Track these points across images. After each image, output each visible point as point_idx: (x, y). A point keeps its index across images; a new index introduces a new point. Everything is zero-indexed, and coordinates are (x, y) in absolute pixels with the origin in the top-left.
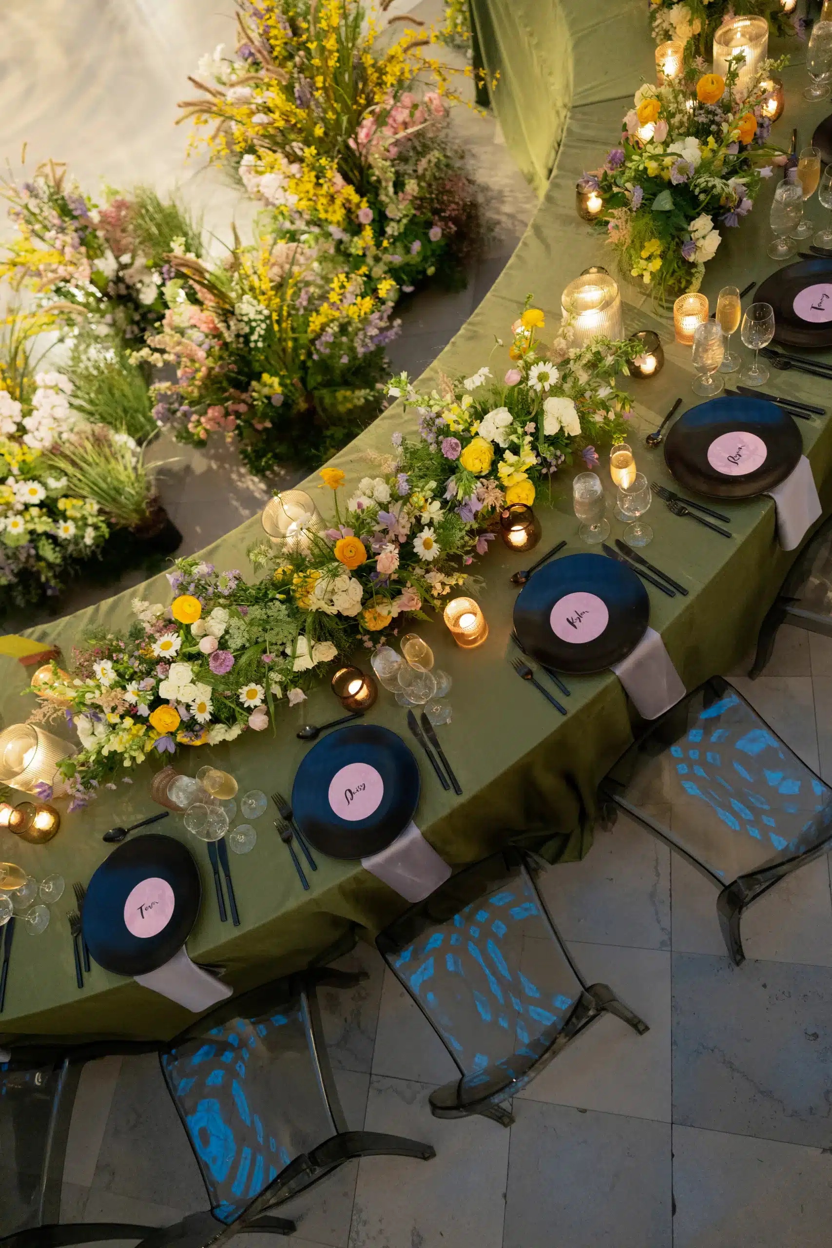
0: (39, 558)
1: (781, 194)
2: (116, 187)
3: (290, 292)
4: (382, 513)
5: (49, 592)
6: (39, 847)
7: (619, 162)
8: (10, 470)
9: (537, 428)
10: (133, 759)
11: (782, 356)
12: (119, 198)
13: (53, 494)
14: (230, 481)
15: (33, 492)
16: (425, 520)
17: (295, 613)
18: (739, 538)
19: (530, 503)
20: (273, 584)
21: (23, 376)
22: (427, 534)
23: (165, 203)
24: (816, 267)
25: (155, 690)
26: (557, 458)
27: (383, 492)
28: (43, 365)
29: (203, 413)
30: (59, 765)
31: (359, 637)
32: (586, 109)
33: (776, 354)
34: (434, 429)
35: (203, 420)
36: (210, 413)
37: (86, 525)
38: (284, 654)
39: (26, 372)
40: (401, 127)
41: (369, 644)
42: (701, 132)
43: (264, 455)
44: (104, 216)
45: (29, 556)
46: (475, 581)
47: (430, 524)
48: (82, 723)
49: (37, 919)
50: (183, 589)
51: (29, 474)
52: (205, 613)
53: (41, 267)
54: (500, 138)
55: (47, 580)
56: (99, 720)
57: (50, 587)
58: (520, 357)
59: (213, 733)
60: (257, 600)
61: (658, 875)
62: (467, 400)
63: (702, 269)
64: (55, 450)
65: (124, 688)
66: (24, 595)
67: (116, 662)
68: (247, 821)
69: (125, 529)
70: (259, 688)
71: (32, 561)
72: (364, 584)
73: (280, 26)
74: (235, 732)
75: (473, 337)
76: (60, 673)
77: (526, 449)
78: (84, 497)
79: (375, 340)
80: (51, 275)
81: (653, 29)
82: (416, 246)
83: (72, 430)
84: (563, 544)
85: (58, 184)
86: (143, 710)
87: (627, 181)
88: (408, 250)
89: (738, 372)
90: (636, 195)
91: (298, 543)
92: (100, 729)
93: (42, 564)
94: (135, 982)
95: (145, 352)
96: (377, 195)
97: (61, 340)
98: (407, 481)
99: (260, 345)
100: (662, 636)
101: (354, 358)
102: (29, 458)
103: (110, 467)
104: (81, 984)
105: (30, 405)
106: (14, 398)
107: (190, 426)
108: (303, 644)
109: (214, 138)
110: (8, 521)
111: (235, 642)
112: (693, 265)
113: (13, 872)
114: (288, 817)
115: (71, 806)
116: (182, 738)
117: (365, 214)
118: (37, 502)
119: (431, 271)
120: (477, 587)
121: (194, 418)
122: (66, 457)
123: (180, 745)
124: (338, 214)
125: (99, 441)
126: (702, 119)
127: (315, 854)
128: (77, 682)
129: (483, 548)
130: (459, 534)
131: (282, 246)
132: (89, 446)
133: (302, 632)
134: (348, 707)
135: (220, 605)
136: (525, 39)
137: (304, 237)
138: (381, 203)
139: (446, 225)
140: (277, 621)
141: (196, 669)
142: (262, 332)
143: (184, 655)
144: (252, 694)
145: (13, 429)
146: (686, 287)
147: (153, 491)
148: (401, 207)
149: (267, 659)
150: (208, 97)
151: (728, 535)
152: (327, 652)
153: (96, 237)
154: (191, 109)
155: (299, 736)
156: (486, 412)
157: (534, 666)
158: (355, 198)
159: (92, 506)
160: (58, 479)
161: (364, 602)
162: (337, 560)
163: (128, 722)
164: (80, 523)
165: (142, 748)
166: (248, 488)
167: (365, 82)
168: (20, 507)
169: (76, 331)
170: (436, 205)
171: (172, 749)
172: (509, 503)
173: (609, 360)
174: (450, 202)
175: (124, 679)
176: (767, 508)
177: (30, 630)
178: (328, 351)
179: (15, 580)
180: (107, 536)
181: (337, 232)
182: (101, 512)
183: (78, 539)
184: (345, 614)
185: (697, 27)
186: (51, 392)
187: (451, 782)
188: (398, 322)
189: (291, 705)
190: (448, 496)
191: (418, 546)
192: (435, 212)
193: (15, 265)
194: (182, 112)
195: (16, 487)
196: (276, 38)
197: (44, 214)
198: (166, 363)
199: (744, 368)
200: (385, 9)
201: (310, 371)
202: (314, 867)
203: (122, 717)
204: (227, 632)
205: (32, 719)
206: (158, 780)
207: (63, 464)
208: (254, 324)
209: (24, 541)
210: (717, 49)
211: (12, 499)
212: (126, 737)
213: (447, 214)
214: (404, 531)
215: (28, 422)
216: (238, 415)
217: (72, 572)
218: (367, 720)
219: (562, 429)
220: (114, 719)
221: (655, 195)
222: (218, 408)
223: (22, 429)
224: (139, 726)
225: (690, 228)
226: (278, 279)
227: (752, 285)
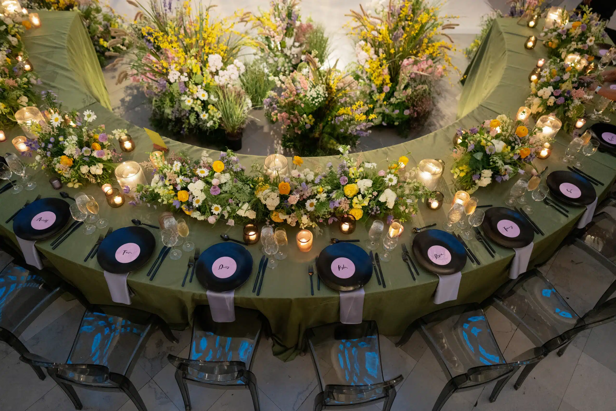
0: (188, 118)
1: (519, 182)
2: (313, 19)
3: (340, 94)
4: (304, 183)
5: (182, 132)
6: (109, 207)
7: (473, 132)
8: (202, 83)
9: (377, 195)
10: (163, 201)
11: (481, 236)
12: (311, 23)
13: (209, 101)
14: (273, 142)
15: (204, 95)
16: (317, 197)
17: (252, 194)
18: (417, 283)
19: (357, 219)
20: (252, 180)
21: (232, 56)
22: (314, 201)
23: (325, 36)
24: (516, 216)
25: (188, 184)
26: (377, 210)
27: (311, 177)
28: (242, 58)
29: (281, 112)
30: (138, 185)
31: (266, 219)
32: (484, 108)
33: (479, 233)
34: (342, 170)
35: (279, 114)
36: (283, 114)
37: (212, 119)
38: (237, 205)
39: (234, 56)
40: (421, 70)
41: (267, 223)
42: (508, 142)
43: (291, 142)
44: (301, 27)
45: (185, 115)
46: (320, 231)
47: (318, 200)
48: (156, 177)
49: (89, 229)
50: (222, 159)
51: (207, 89)
52: (224, 172)
53: (266, 27)
54: (458, 98)
55: (184, 128)
56: (163, 180)
57: (184, 131)
58: (389, 169)
59: (195, 213)
60: (242, 181)
61: (307, 389)
62: (361, 169)
63: (477, 188)
64: (222, 88)
65: (178, 176)
66: (173, 126)
67: (183, 166)
68: (182, 250)
69: (224, 130)
70: (220, 209)
71: (185, 117)
72: (281, 202)
73: (409, 8)
74: (201, 218)
75: (386, 153)
76: (163, 157)
77: (367, 199)
78: (218, 110)
79: (358, 132)
80: (267, 32)
81: (527, 100)
82: (397, 112)
83: (233, 86)
84: (358, 241)
85: (294, 5)
86: (179, 188)
87: (472, 140)
88: (393, 111)
89: (462, 230)
90: (471, 147)
91: (271, 173)
92: (161, 184)
93: (187, 121)
94: (103, 273)
95: (277, 78)
96: (396, 85)
97: (255, 54)
98: (321, 179)
99: (317, 104)
100: (365, 295)
101: (346, 132)
102: (212, 84)
103: (235, 106)
104: (85, 260)
105: (226, 67)
106: (222, 62)
107: (273, 113)
108: (246, 206)
109: (354, 28)
110: (188, 98)
111: (225, 188)
112: (475, 184)
113: (96, 206)
114: (196, 259)
115: (131, 202)
116: (184, 207)
117: (387, 89)
118: (202, 99)
119: (396, 123)
120: (319, 233)
121: (276, 111)
122: (223, 92)
123: (181, 209)
124: (379, 82)
125: (239, 95)
126: (511, 139)
127: (195, 276)
128: (166, 162)
129: (330, 221)
130: (325, 210)
131: (350, 78)
132: (233, 94)
133: (249, 202)
134: (244, 238)
135: (230, 174)
136: (488, 72)
137: (361, 81)
138: (396, 89)
139: (414, 112)
140: (244, 192)
141: (206, 187)
142: (320, 101)
143: (206, 180)
144: (217, 209)
145: (214, 70)
146: (468, 190)
147: (244, 126)
148: (401, 95)
149: (230, 201)
150: (362, 14)
151: (414, 279)
152: (252, 215)
153: (293, 30)
154: (354, 14)
155: (221, 236)
156: (366, 178)
157: (315, 272)
158: (388, 81)
159: (219, 115)
160: (215, 97)
161: (277, 208)
162: (277, 187)
163: (171, 187)
164: (211, 117)
165: (168, 200)
166: (277, 149)
167: (420, 46)
168: (196, 97)
169: (262, 55)
170: (415, 104)
171: (177, 207)
172: (350, 213)
173: (420, 192)
174: (421, 106)
175: (181, 173)
176: (435, 280)
177: (165, 137)
178: (339, 123)
179: (174, 119)
180: (216, 128)
181: (374, 88)
182: (220, 119)
183: (205, 122)
184: (268, 207)
185: (541, 109)
186: (236, 68)
187: (258, 289)
188: (370, 131)
189: (227, 224)
190: (331, 195)
191: (308, 204)
192: (413, 106)
193: (259, 20)
194: (351, 13)
195: (199, 90)
196: (404, 11)
197: (282, 11)
198: (281, 87)
199: (466, 230)
200: (443, 29)
201: (328, 126)
202: (191, 281)
203: (170, 185)
204: (225, 183)
205: (142, 164)
206: (165, 214)
207: (220, 93)
208: (319, 96)
209: (188, 109)
210: (539, 121)
211: (195, 93)
212: (166, 191)
213: (417, 109)
214: (307, 194)
215: (221, 72)
216: (292, 122)
217: (195, 131)
218: (247, 248)
219: (386, 202)
220: (167, 183)
221: (478, 151)
222: (287, 114)
223: (217, 73)
224: (173, 192)
225: (482, 171)
226: (340, 88)
227: (491, 206)
